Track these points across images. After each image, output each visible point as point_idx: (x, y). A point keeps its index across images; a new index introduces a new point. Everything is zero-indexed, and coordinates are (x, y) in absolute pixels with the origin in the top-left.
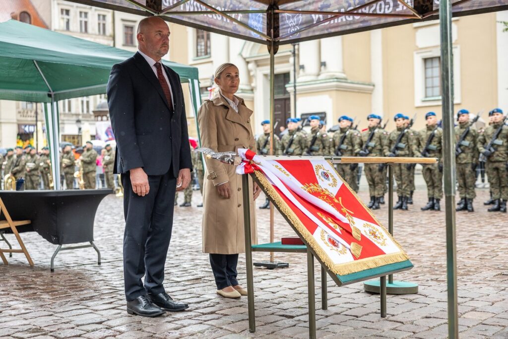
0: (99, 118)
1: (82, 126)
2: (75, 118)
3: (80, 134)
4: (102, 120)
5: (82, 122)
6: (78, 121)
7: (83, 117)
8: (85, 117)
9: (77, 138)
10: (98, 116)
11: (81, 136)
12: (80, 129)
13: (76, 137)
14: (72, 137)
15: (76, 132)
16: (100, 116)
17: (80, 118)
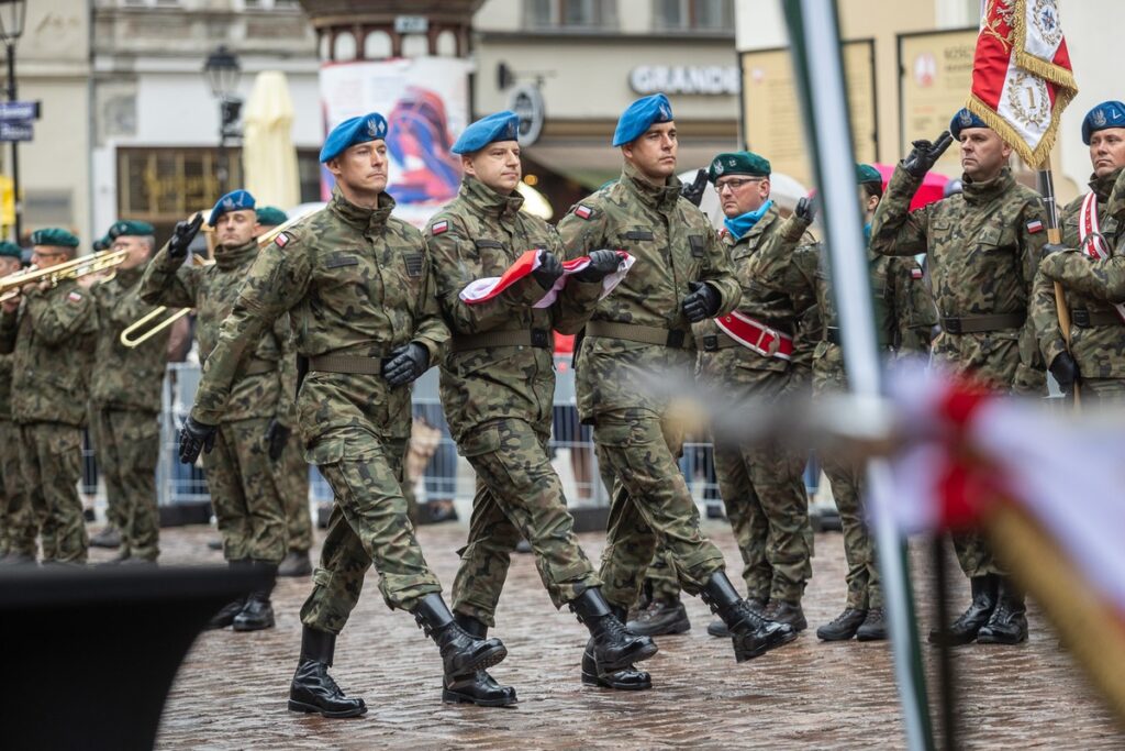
0: (346, 44)
1: (240, 90)
2: (199, 40)
3: (231, 143)
4: (360, 56)
5: (247, 64)
6: (223, 61)
7: (251, 32)
8: (270, 33)
9: (215, 167)
10: (336, 30)
11: (239, 149)
12: (232, 111)
13: (207, 160)
14: (180, 161)
15: (205, 131)
16: (348, 28)
17: (237, 36)
